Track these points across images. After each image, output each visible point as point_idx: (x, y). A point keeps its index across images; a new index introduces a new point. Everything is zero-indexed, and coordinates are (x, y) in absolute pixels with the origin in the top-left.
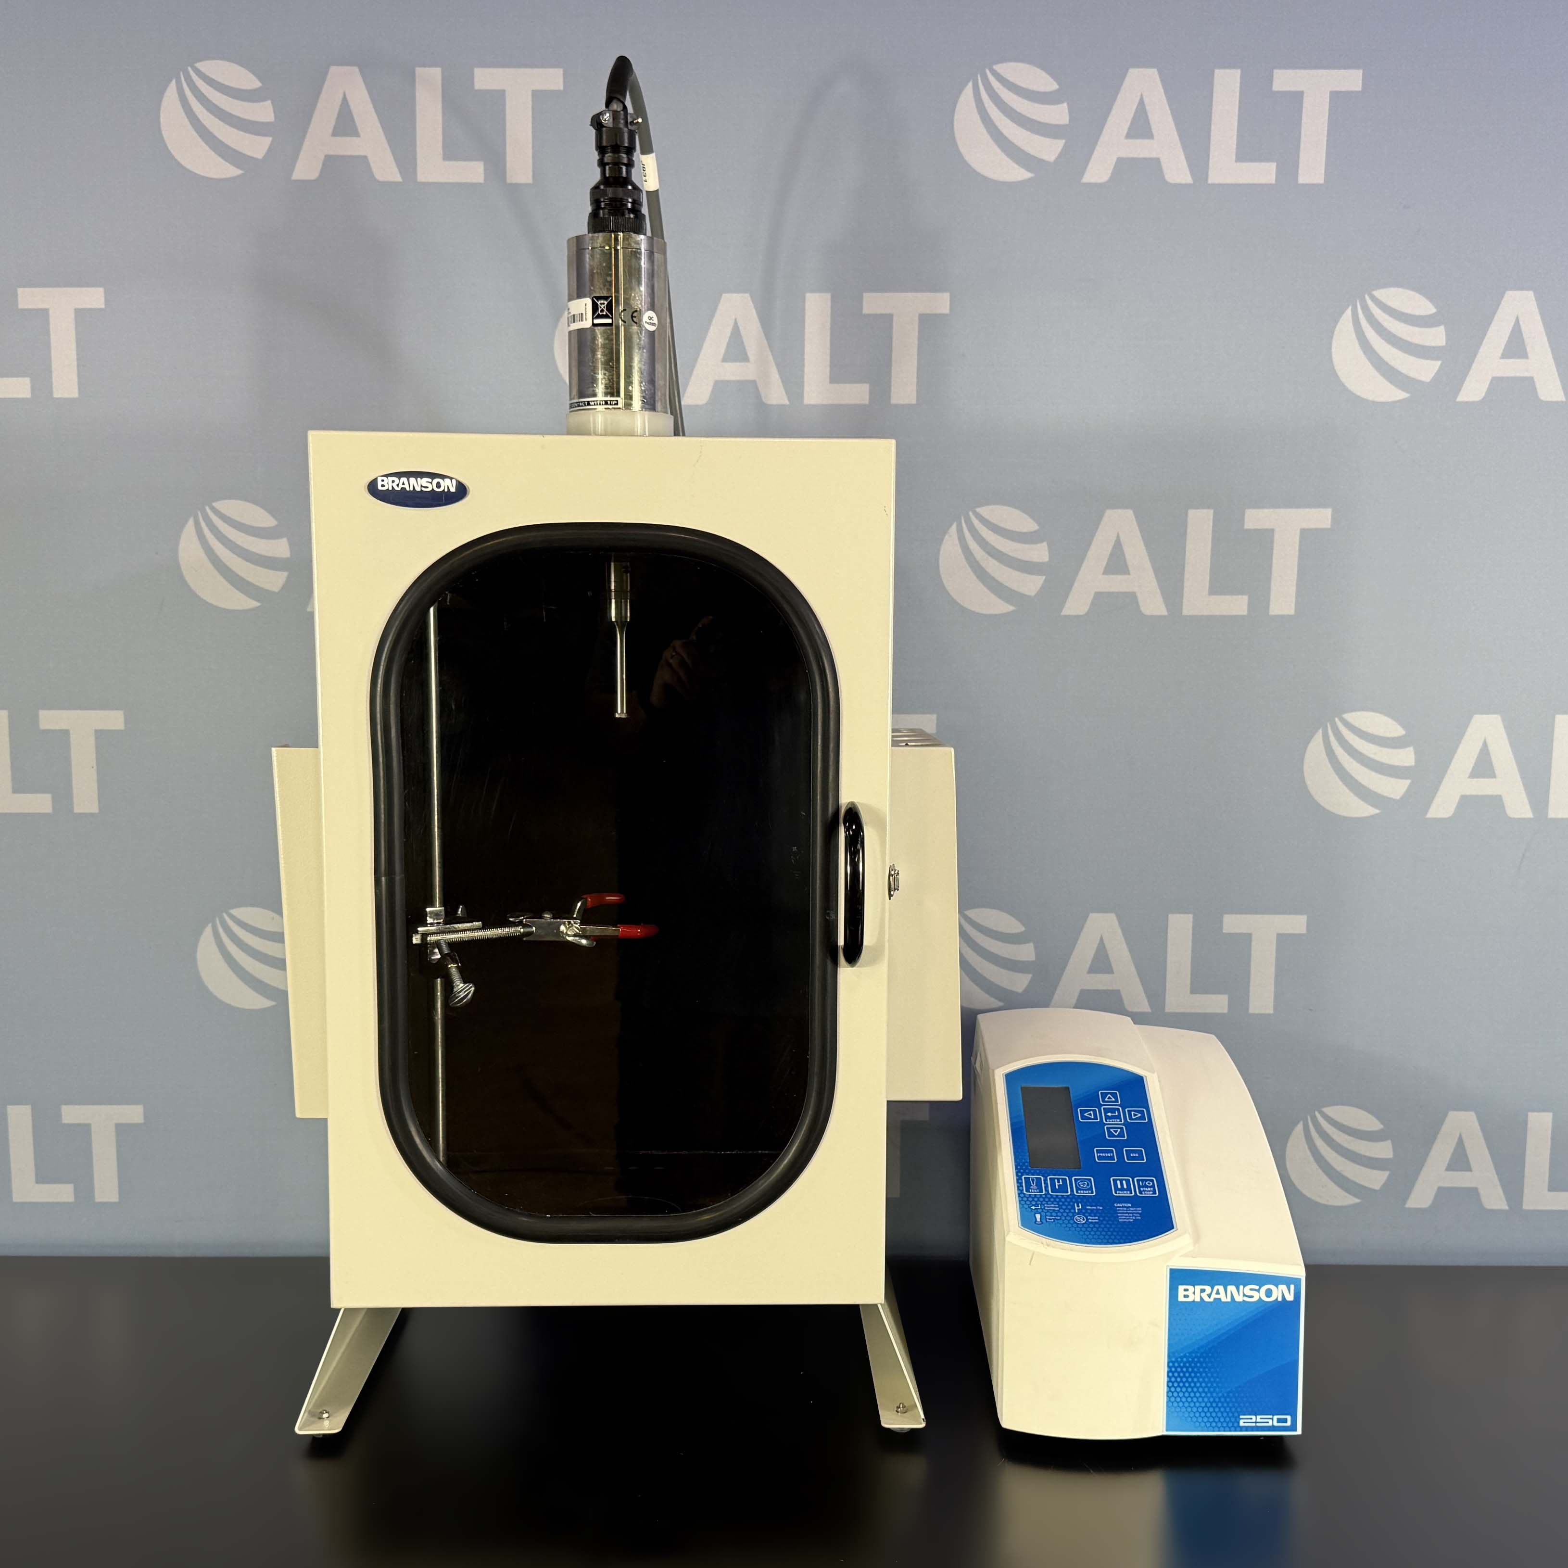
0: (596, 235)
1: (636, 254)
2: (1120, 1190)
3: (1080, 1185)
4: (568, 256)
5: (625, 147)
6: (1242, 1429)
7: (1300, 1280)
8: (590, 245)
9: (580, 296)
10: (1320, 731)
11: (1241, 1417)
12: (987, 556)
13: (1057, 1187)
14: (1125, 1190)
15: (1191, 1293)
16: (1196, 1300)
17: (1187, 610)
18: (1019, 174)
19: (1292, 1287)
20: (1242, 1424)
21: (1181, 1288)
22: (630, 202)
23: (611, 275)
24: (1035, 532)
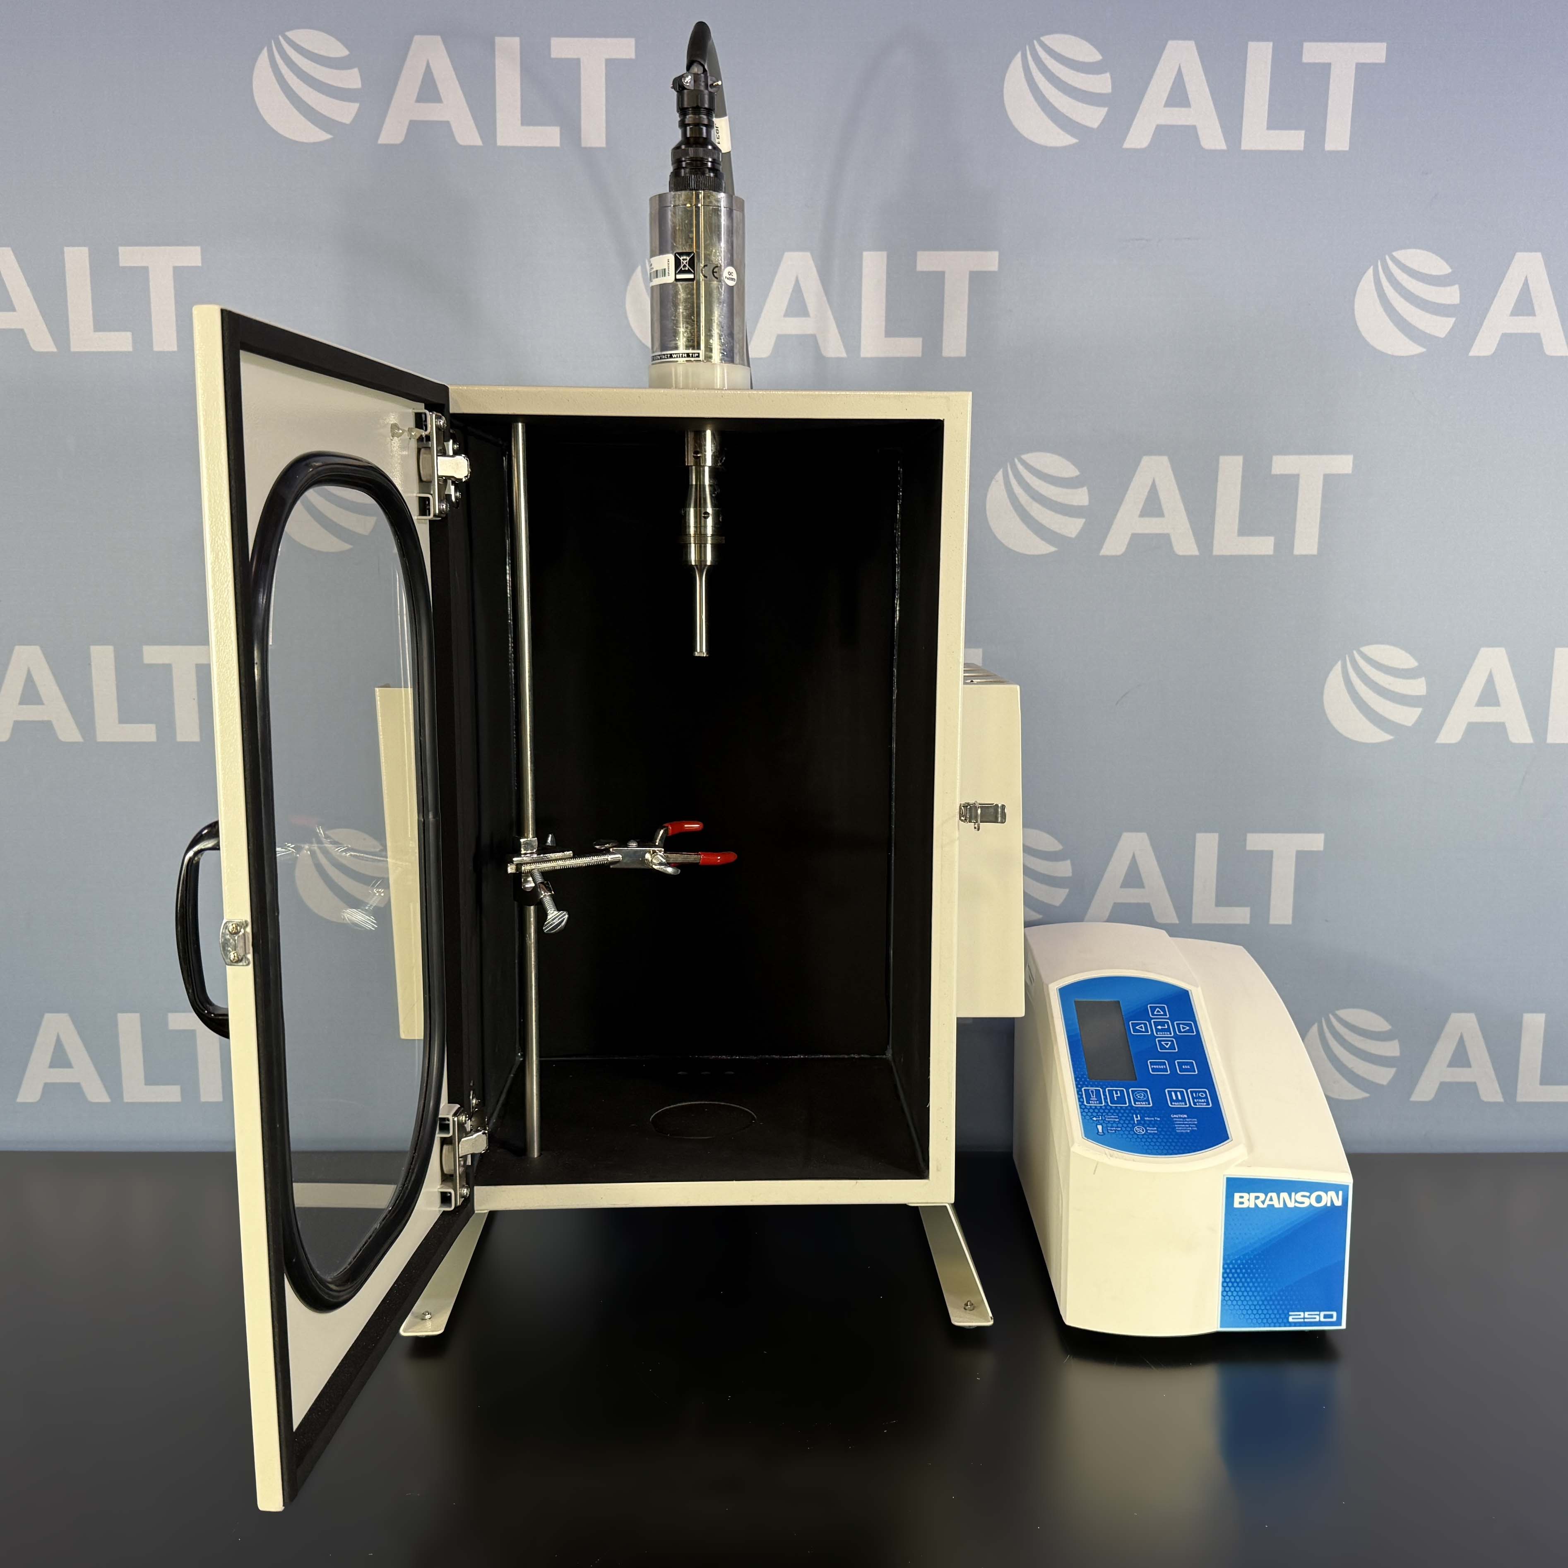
0: (679, 193)
1: (717, 211)
2: (1175, 1101)
3: (1137, 1097)
4: (651, 214)
5: (705, 108)
6: (1291, 1324)
7: (1348, 1186)
8: (673, 203)
9: (662, 252)
10: (1340, 663)
11: (1290, 1313)
12: (1030, 500)
13: (1116, 1099)
14: (1179, 1101)
15: (1245, 1200)
16: (1250, 1207)
17: (1217, 551)
18: (1064, 139)
19: (1341, 1193)
20: (1291, 1320)
21: (1237, 1195)
22: (710, 162)
23: (692, 232)
24: (1077, 477)
